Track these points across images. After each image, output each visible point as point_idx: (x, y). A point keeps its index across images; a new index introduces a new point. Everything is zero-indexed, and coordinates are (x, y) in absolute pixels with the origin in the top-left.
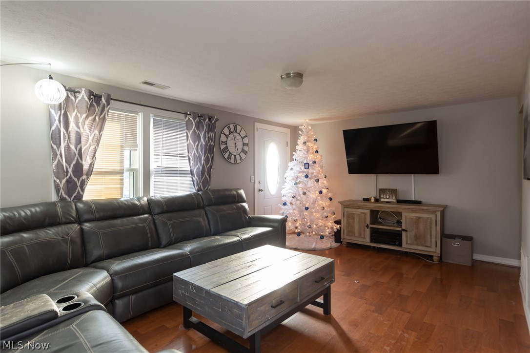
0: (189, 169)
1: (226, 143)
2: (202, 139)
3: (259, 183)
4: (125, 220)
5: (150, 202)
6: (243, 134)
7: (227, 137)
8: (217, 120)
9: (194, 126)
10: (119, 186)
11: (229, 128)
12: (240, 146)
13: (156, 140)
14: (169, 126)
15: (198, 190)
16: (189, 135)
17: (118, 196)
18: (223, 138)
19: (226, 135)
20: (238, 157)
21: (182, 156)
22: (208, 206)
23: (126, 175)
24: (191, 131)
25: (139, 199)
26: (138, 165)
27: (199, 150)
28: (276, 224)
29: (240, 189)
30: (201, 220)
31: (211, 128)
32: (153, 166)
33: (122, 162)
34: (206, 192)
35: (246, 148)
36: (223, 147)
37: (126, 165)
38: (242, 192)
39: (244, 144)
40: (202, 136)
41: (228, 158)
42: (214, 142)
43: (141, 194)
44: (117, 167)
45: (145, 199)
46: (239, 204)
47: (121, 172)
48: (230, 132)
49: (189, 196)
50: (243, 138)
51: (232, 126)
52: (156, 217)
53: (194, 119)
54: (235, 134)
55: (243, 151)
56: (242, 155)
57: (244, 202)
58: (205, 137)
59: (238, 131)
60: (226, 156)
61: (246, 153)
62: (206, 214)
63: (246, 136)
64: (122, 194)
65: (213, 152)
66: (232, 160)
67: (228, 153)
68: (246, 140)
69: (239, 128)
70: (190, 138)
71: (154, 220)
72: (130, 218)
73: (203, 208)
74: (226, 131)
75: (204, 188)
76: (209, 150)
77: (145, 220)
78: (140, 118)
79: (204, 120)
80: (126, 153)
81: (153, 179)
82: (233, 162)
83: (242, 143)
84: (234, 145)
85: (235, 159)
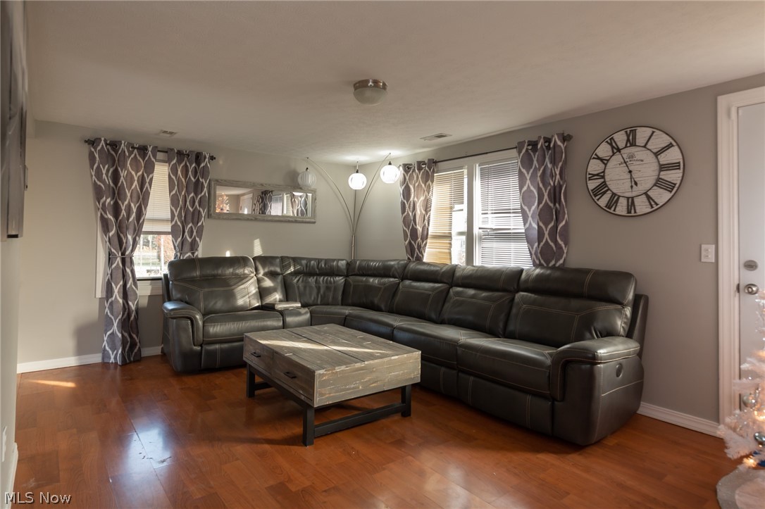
0: (523, 230)
1: (601, 175)
3: (751, 267)
6: (660, 140)
7: (604, 161)
11: (612, 143)
12: (647, 171)
13: (483, 195)
18: (595, 167)
19: (602, 160)
20: (640, 201)
33: (450, 225)
35: (672, 176)
36: (592, 185)
39: (664, 167)
41: (609, 206)
48: (616, 150)
50: (657, 154)
51: (620, 139)
54: (629, 150)
55: (659, 183)
56: (661, 196)
59: (641, 141)
60: (603, 201)
61: (669, 186)
63: (670, 146)
66: (621, 208)
67: (607, 197)
68: (671, 156)
69: (642, 135)
74: (604, 150)
78: (466, 173)
81: (480, 245)
82: (624, 213)
83: (655, 166)
84: (629, 176)
85: (631, 207)
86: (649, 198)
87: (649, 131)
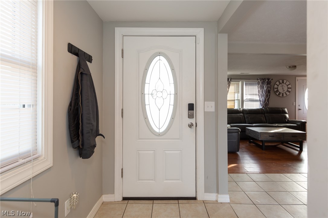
0: (259, 99)
1: (277, 88)
2: (265, 88)
3: (299, 106)
4: (235, 114)
5: (243, 110)
6: (288, 83)
7: (278, 86)
8: (272, 79)
9: (261, 83)
10: (233, 105)
11: (279, 82)
13: (246, 90)
14: (251, 84)
15: (263, 107)
17: (233, 108)
18: (276, 86)
19: (277, 85)
21: (256, 95)
22: (266, 113)
23: (236, 101)
24: (260, 85)
25: (240, 109)
26: (240, 98)
27: (263, 92)
29: (285, 108)
30: (262, 118)
31: (269, 83)
32: (245, 98)
33: (235, 97)
34: (266, 108)
35: (290, 90)
36: (275, 90)
37: (236, 98)
38: (286, 110)
39: (288, 88)
40: (265, 87)
41: (279, 95)
42: (271, 88)
43: (241, 107)
44: (233, 99)
45: (242, 109)
46: (283, 114)
47: (234, 100)
48: (280, 83)
49: (258, 109)
50: (287, 86)
51: (281, 81)
52: (245, 115)
53: (261, 81)
54: (282, 84)
55: (288, 91)
56: (288, 93)
57: (287, 113)
58: (266, 87)
59: (285, 82)
60: (277, 94)
61: (289, 92)
62: (265, 116)
63: (290, 84)
64: (234, 107)
65: (270, 93)
67: (278, 93)
68: (290, 86)
69: (285, 81)
70: (259, 88)
71: (244, 116)
72: (237, 114)
73: (264, 114)
74: (278, 83)
75: (266, 107)
76: (268, 92)
77: (241, 115)
78: (240, 83)
79: (266, 80)
80: (236, 94)
81: (245, 103)
82: (281, 96)
83: (287, 88)
84: (282, 89)
85: (283, 95)
86: (286, 94)
87: (286, 81)
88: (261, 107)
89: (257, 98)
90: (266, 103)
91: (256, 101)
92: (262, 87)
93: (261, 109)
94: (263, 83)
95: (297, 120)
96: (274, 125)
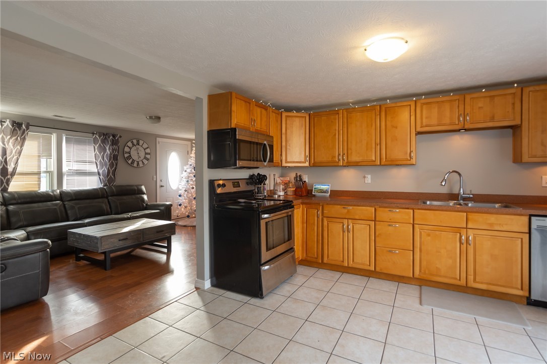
0: (97, 171)
1: (129, 153)
2: (108, 151)
3: (161, 181)
4: (40, 204)
5: (62, 193)
6: (145, 146)
7: (130, 148)
8: (120, 137)
9: (100, 142)
10: (37, 182)
11: (132, 142)
12: (142, 154)
13: (67, 152)
14: (79, 142)
15: (104, 186)
16: (96, 148)
17: (36, 189)
18: (127, 149)
19: (129, 147)
20: (140, 163)
21: (90, 162)
22: (110, 196)
23: (42, 175)
24: (97, 145)
25: (53, 191)
26: (53, 168)
27: (105, 158)
28: (162, 208)
29: (142, 185)
30: (104, 206)
31: (115, 142)
32: (65, 169)
33: (39, 166)
34: (110, 187)
35: (148, 156)
36: (126, 155)
37: (43, 169)
38: (143, 188)
39: (146, 154)
40: (107, 148)
41: (132, 163)
42: (118, 152)
43: (55, 188)
44: (35, 170)
45: (58, 191)
46: (138, 196)
47: (39, 173)
48: (133, 145)
49: (94, 189)
50: (145, 149)
51: (135, 142)
52: (66, 203)
53: (100, 137)
54: (137, 146)
55: (145, 158)
56: (146, 162)
57: (144, 194)
58: (109, 149)
59: (141, 144)
60: (130, 162)
61: (148, 159)
62: (109, 202)
63: (148, 148)
64: (39, 188)
65: (117, 160)
66: (135, 165)
67: (131, 160)
68: (148, 151)
69: (141, 142)
70: (96, 150)
71: (64, 205)
72: (45, 203)
73: (107, 197)
74: (130, 144)
75: (110, 184)
76: (114, 158)
77: (56, 205)
78: (54, 137)
79: (109, 137)
80: (43, 161)
81: (65, 179)
83: (144, 153)
84: (137, 154)
85: (138, 164)
86: (143, 162)
87: (143, 142)
88: (101, 186)
89: (93, 168)
90: (110, 177)
91: (91, 174)
92: (102, 149)
93: (100, 188)
94: (103, 142)
95: (158, 203)
96: (125, 216)
